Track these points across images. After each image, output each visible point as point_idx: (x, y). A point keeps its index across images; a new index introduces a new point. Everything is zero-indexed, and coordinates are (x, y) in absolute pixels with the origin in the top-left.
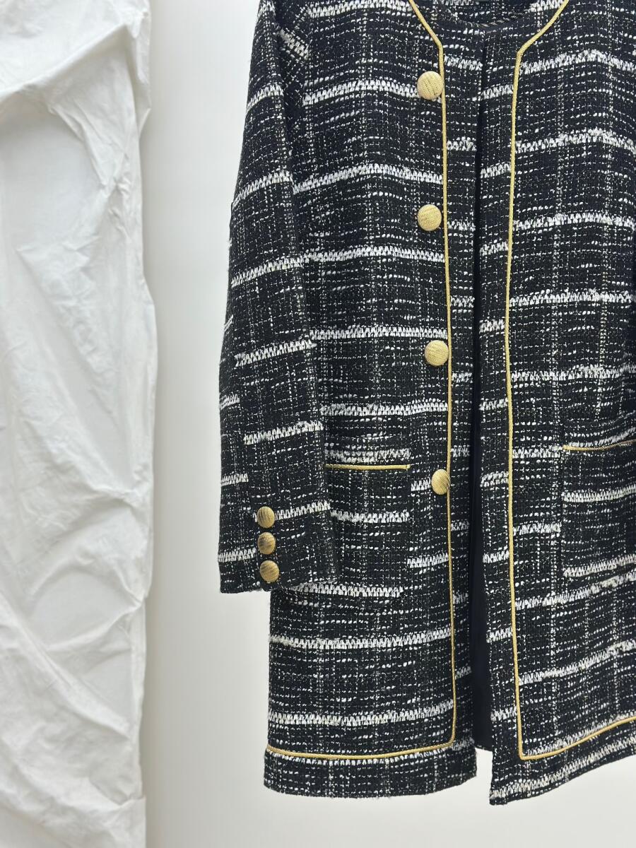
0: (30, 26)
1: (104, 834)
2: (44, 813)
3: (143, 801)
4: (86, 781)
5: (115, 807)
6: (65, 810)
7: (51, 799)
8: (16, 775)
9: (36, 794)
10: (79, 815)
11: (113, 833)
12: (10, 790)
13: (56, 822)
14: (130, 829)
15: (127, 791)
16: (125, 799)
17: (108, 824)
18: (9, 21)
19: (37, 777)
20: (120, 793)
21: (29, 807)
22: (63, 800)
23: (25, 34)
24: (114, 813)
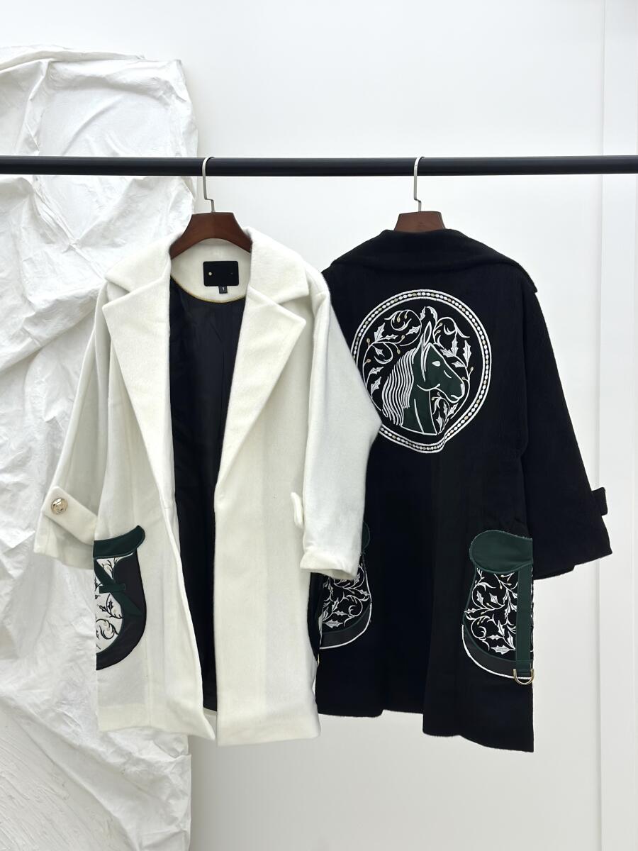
0: (118, 240)
1: (166, 777)
2: (124, 764)
3: (190, 756)
4: (151, 742)
5: (173, 760)
6: (138, 761)
7: (130, 754)
8: (105, 738)
9: (120, 751)
10: (149, 764)
11: (170, 777)
12: (101, 749)
13: (134, 769)
14: (181, 775)
15: (180, 750)
16: (177, 754)
17: (167, 771)
18: (104, 237)
19: (118, 738)
20: (174, 750)
21: (115, 760)
22: (137, 755)
23: (114, 245)
24: (171, 763)
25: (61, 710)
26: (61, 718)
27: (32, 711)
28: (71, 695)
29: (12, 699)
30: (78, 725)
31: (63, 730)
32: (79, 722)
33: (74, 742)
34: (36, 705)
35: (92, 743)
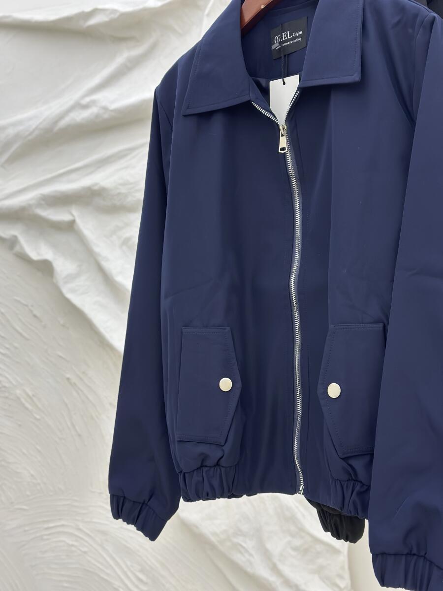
25: (235, 540)
26: (237, 547)
27: (214, 539)
28: (245, 527)
29: (197, 527)
30: (251, 555)
31: (239, 558)
32: (253, 552)
33: (249, 570)
34: (215, 534)
35: (263, 572)
